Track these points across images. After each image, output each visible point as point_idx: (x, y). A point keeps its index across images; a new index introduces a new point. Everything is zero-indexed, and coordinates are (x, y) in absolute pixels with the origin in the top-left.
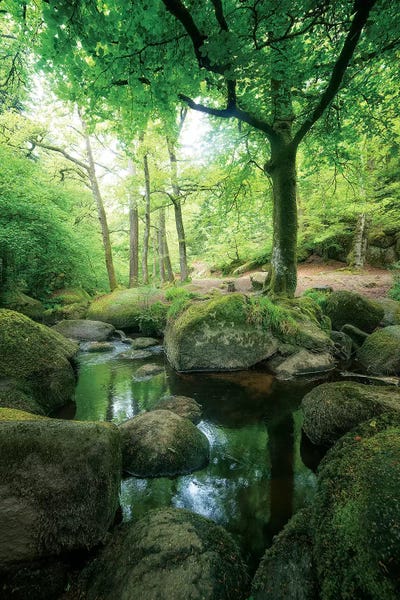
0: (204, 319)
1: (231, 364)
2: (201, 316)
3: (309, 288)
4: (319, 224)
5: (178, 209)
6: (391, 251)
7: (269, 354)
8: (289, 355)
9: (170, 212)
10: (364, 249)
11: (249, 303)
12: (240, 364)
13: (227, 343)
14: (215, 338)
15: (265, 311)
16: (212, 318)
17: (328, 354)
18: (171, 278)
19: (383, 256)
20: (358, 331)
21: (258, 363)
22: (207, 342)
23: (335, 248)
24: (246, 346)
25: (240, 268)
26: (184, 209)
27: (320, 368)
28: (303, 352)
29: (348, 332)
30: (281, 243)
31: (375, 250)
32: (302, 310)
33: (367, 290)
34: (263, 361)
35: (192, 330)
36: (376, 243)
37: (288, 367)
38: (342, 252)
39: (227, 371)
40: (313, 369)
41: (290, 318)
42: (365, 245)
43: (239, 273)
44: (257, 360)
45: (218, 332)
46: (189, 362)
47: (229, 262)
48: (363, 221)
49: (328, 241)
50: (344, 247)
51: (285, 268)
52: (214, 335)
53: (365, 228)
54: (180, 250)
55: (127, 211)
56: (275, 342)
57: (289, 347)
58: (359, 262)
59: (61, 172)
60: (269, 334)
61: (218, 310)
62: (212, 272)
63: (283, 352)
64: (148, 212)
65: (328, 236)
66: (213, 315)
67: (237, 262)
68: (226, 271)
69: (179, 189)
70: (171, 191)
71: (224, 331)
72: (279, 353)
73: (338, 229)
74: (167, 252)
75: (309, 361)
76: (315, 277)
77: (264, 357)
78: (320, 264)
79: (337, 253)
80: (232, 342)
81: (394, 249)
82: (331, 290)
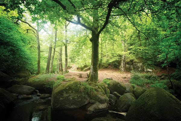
0: (64, 90)
1: (72, 107)
2: (63, 88)
3: (105, 78)
4: (111, 56)
5: (66, 47)
6: (132, 66)
7: (86, 103)
8: (93, 103)
9: (64, 48)
10: (124, 65)
11: (80, 85)
12: (75, 107)
13: (71, 99)
14: (67, 97)
15: (85, 88)
16: (67, 90)
17: (106, 104)
18: (62, 70)
19: (130, 67)
20: (118, 94)
21: (82, 106)
22: (64, 98)
23: (116, 64)
24: (78, 100)
25: (86, 69)
26: (68, 47)
27: (102, 109)
28: (97, 103)
29: (115, 94)
30: (93, 64)
31: (127, 66)
32: (99, 88)
33: (124, 79)
34: (84, 105)
35: (59, 94)
36: (128, 63)
37: (91, 108)
38: (118, 65)
39: (70, 109)
40: (100, 109)
41: (94, 90)
42: (124, 64)
43: (85, 70)
44: (82, 105)
45: (68, 95)
46: (57, 105)
47: (83, 66)
48: (123, 57)
49: (114, 62)
50: (119, 64)
51: (94, 73)
52: (67, 96)
53: (124, 59)
54: (66, 61)
55: (49, 46)
56: (88, 99)
57: (93, 101)
58: (123, 69)
59: (27, 30)
60: (86, 96)
61: (69, 87)
62: (77, 69)
63: (91, 102)
64: (55, 47)
65: (113, 60)
66: (67, 88)
67: (85, 66)
68: (82, 69)
69: (67, 41)
70: (64, 41)
71: (71, 94)
72: (90, 102)
73: (116, 58)
74: (62, 61)
75: (99, 106)
76: (108, 74)
77: (84, 104)
78: (111, 69)
79: (117, 66)
80: (73, 99)
81: (133, 66)
82: (112, 79)
